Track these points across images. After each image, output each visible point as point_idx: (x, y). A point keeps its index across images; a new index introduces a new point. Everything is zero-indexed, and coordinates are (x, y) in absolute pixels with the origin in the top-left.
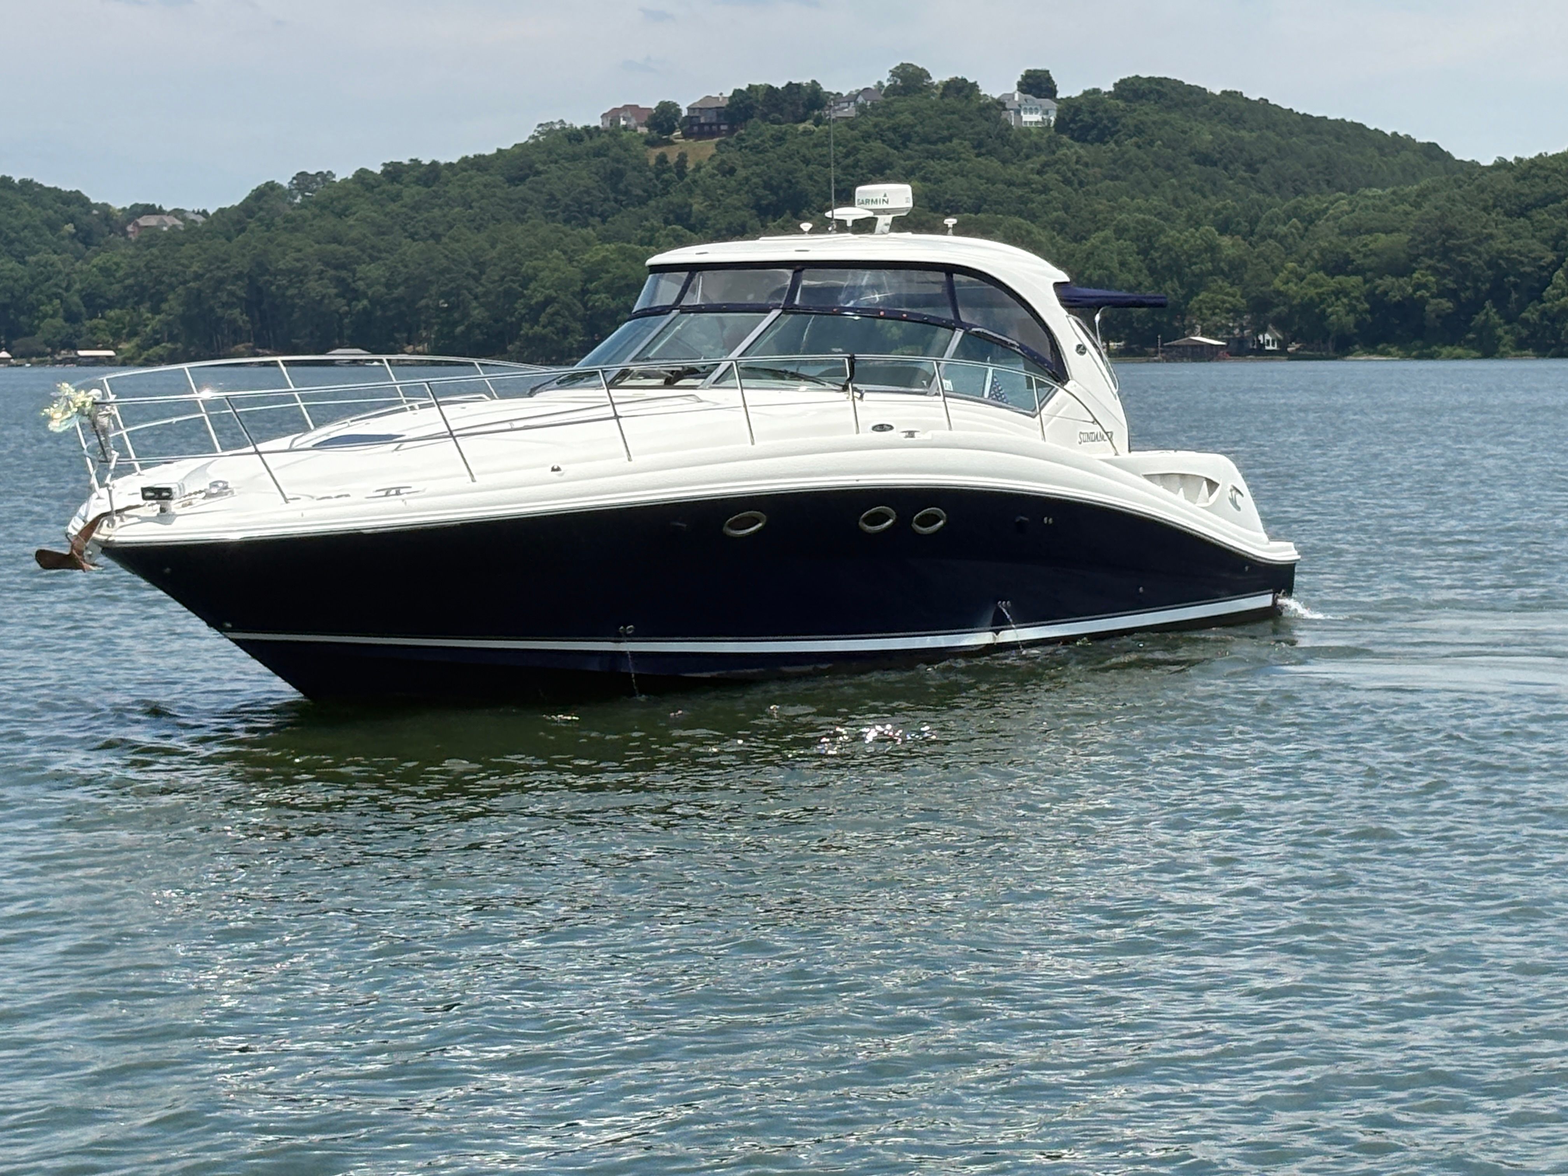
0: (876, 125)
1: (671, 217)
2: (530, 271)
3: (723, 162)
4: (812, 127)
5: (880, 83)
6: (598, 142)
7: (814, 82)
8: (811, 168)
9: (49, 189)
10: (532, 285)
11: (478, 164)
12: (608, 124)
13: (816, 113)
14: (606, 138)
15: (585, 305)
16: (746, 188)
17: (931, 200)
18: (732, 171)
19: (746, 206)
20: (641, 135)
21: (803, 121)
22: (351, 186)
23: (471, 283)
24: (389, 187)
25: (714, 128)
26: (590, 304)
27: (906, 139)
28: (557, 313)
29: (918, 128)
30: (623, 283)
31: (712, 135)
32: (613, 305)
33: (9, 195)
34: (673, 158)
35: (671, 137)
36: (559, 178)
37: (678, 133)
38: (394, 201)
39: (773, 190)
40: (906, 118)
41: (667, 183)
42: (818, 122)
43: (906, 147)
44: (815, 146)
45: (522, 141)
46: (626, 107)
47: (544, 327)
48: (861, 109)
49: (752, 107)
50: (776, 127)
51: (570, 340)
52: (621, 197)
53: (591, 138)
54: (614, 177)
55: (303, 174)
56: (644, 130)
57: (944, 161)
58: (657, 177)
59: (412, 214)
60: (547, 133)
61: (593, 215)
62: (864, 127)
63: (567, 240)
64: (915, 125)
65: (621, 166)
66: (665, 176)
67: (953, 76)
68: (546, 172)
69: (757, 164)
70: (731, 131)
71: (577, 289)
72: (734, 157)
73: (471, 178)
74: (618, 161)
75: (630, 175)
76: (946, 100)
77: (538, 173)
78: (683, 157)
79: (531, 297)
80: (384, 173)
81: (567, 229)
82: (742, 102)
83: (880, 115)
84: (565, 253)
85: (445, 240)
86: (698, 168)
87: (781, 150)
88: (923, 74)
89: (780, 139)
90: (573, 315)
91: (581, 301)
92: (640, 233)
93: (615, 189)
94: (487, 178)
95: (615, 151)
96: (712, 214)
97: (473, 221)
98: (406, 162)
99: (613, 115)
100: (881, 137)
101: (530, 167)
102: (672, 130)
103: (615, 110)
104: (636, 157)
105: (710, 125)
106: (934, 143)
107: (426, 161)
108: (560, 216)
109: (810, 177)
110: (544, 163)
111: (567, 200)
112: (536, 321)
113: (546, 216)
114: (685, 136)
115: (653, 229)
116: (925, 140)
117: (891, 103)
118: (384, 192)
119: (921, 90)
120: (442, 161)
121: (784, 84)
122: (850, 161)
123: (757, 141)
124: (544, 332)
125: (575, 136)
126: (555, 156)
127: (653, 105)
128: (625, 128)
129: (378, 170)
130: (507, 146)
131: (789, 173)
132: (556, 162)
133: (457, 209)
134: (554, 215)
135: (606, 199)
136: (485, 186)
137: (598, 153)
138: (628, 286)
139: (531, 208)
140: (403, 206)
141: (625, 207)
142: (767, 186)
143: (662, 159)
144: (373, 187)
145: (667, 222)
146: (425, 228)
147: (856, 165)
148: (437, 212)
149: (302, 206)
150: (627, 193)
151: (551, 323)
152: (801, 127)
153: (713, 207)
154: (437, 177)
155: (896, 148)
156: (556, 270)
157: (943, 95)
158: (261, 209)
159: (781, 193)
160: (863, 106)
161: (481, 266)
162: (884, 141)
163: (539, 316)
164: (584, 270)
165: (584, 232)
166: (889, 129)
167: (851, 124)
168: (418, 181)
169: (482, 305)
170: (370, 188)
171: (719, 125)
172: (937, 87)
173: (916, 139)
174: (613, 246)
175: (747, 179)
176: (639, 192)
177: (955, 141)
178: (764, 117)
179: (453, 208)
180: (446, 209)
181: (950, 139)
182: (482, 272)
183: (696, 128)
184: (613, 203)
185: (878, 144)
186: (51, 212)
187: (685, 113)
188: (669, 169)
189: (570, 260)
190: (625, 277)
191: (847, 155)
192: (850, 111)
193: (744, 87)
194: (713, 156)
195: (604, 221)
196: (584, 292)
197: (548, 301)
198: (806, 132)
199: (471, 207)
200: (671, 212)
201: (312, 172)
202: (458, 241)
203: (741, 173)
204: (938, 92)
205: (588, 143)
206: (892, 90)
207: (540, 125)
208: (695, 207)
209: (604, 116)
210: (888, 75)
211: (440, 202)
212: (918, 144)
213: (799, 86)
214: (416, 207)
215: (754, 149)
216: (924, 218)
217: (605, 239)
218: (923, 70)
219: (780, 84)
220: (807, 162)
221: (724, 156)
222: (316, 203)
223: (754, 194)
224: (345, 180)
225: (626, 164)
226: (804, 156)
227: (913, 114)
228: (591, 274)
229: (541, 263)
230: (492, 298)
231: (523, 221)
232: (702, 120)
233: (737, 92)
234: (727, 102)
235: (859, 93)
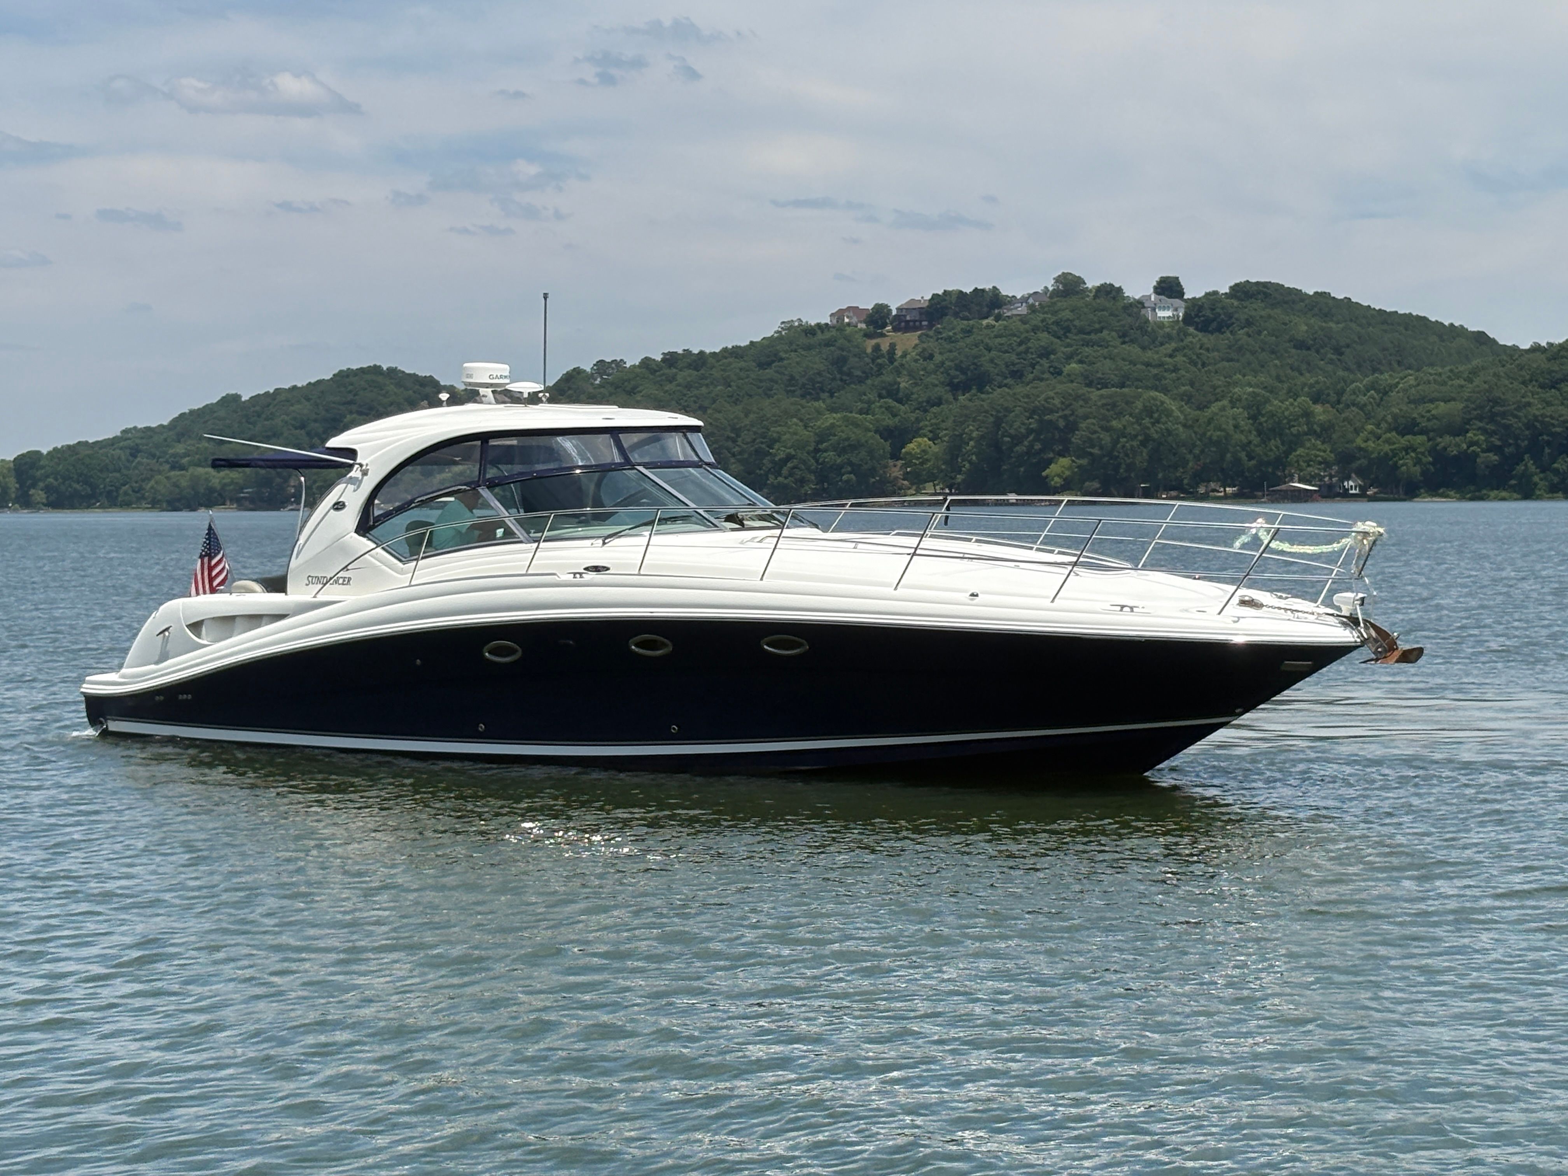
0: (1042, 321)
1: (884, 392)
2: (775, 435)
3: (924, 350)
4: (994, 323)
5: (1046, 288)
6: (827, 335)
7: (994, 287)
8: (994, 353)
9: (409, 375)
10: (776, 446)
11: (735, 353)
12: (835, 321)
13: (996, 311)
14: (834, 333)
15: (817, 461)
16: (942, 370)
17: (1086, 377)
18: (931, 357)
19: (942, 383)
20: (861, 330)
21: (987, 318)
22: (638, 370)
23: (730, 444)
24: (667, 371)
25: (917, 324)
26: (821, 460)
27: (1067, 330)
28: (795, 467)
29: (1077, 323)
30: (846, 443)
31: (915, 329)
32: (839, 461)
33: (380, 379)
34: (885, 347)
35: (884, 331)
36: (798, 363)
37: (889, 328)
38: (671, 382)
39: (963, 371)
40: (1067, 314)
41: (881, 366)
42: (998, 318)
43: (1067, 337)
44: (996, 337)
45: (769, 335)
46: (849, 308)
47: (786, 478)
48: (1031, 307)
49: (946, 308)
50: (965, 322)
51: (807, 488)
52: (845, 378)
53: (822, 332)
54: (840, 362)
55: (601, 362)
56: (863, 326)
57: (1096, 348)
58: (873, 361)
59: (685, 392)
60: (789, 329)
61: (823, 391)
62: (1034, 322)
63: (803, 411)
64: (1074, 320)
65: (844, 353)
66: (879, 361)
67: (1102, 282)
68: (788, 359)
69: (950, 351)
70: (930, 326)
71: (811, 448)
72: (932, 345)
73: (730, 364)
74: (842, 349)
75: (853, 361)
76: (1098, 301)
77: (781, 359)
78: (893, 346)
79: (775, 455)
80: (663, 360)
81: (804, 402)
82: (939, 303)
83: (1046, 313)
84: (801, 420)
85: (709, 411)
86: (904, 355)
87: (968, 341)
88: (1080, 281)
89: (968, 332)
90: (808, 469)
91: (814, 458)
92: (860, 405)
93: (841, 372)
94: (743, 364)
95: (841, 341)
96: (915, 390)
97: (732, 396)
98: (680, 351)
99: (839, 315)
100: (1047, 329)
101: (776, 355)
102: (884, 326)
103: (841, 311)
104: (857, 347)
105: (915, 321)
106: (1089, 333)
107: (696, 351)
108: (798, 392)
109: (992, 361)
110: (786, 352)
111: (804, 380)
112: (780, 475)
113: (788, 392)
114: (895, 330)
115: (870, 402)
116: (1081, 331)
117: (1055, 303)
118: (663, 374)
119: (1077, 293)
120: (708, 351)
121: (971, 290)
122: (1022, 348)
123: (951, 334)
124: (786, 482)
125: (810, 331)
126: (794, 347)
127: (870, 307)
128: (849, 324)
129: (659, 358)
130: (758, 339)
131: (976, 357)
132: (796, 351)
133: (719, 388)
134: (794, 391)
135: (834, 379)
136: (741, 369)
137: (828, 344)
138: (850, 445)
139: (776, 386)
140: (679, 385)
141: (848, 385)
142: (958, 368)
143: (877, 348)
144: (656, 371)
145: (880, 396)
146: (695, 402)
147: (1027, 351)
148: (704, 390)
149: (600, 386)
150: (849, 374)
151: (791, 475)
152: (985, 322)
153: (916, 384)
154: (704, 364)
155: (1059, 338)
156: (795, 434)
157: (1096, 297)
158: (570, 388)
159: (969, 373)
160: (1033, 305)
161: (737, 431)
162: (1049, 333)
163: (781, 468)
164: (816, 434)
165: (816, 404)
166: (1053, 323)
167: (1023, 320)
168: (689, 366)
169: (739, 461)
170: (653, 372)
171: (921, 322)
172: (1090, 291)
173: (1074, 331)
174: (839, 415)
175: (943, 363)
176: (858, 373)
177: (1105, 332)
178: (956, 315)
179: (716, 386)
180: (711, 387)
181: (1101, 330)
182: (738, 436)
183: (903, 324)
184: (839, 382)
185: (1045, 334)
186: (411, 392)
187: (894, 312)
188: (883, 356)
189: (806, 427)
190: (848, 439)
191: (1020, 344)
192: (1022, 310)
193: (940, 292)
194: (916, 345)
195: (832, 396)
196: (817, 450)
197: (789, 458)
198: (988, 327)
199: (730, 386)
200: (884, 388)
201: (608, 360)
202: (720, 412)
203: (938, 358)
204: (1092, 295)
205: (820, 336)
206: (1055, 293)
207: (783, 323)
208: (902, 385)
209: (832, 315)
210: (1053, 282)
211: (706, 382)
212: (1076, 334)
213: (983, 290)
214: (688, 386)
215: (949, 340)
216: (1080, 392)
217: (832, 410)
218: (1079, 278)
219: (968, 290)
220: (989, 350)
221: (925, 345)
222: (612, 384)
223: (948, 374)
224: (634, 366)
225: (849, 351)
226: (987, 345)
227: (1072, 311)
228: (822, 437)
229: (784, 429)
230: (746, 456)
231: (769, 396)
232: (908, 318)
233: (935, 296)
234: (927, 304)
235: (1030, 295)
